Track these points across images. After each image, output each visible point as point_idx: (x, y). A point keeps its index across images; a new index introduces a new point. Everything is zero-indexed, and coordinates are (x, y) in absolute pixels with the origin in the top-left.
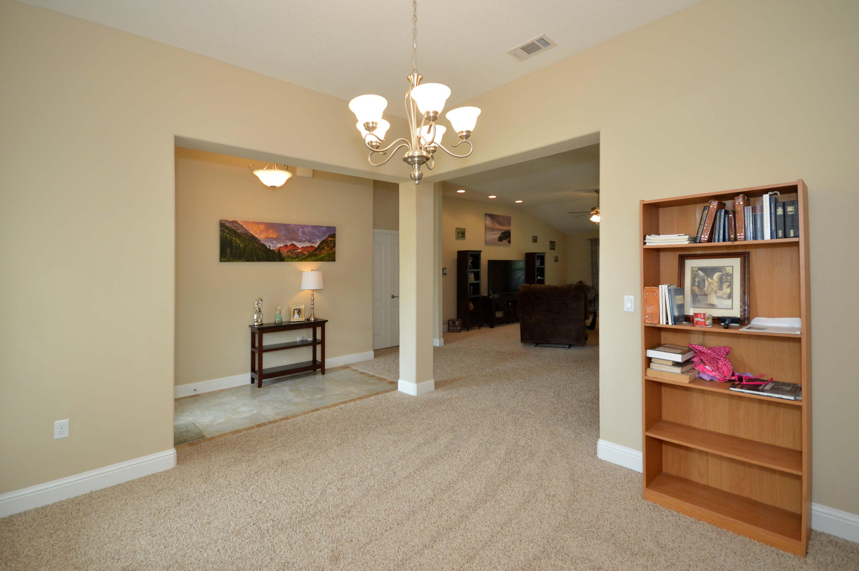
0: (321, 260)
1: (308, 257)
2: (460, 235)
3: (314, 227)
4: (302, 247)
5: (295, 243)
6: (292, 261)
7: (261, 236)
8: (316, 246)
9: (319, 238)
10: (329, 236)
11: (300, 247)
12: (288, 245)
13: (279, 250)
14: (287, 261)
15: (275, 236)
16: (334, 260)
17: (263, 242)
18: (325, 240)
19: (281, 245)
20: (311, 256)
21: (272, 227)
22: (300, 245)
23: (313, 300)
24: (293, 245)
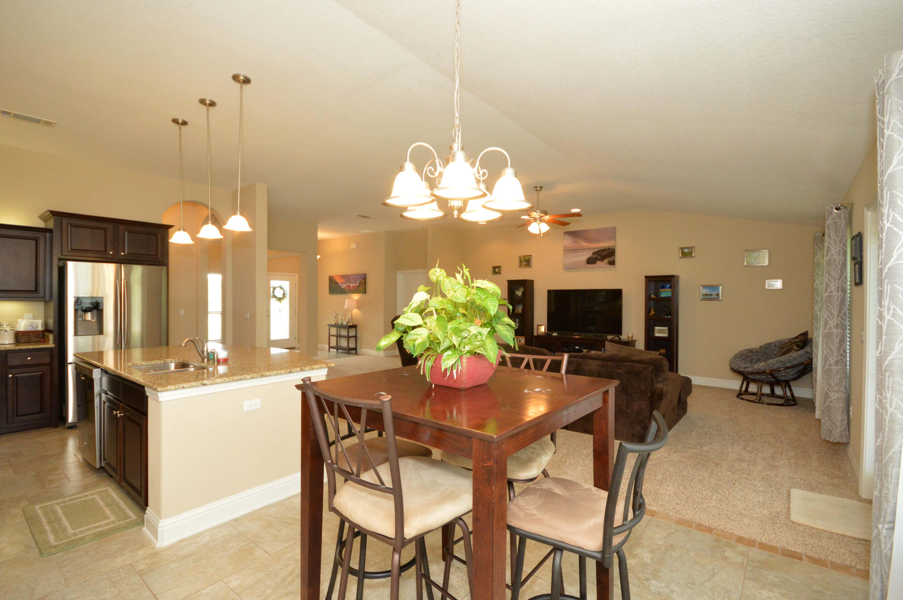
0: (359, 293)
2: (525, 263)
3: (357, 275)
6: (348, 294)
7: (339, 282)
8: (357, 285)
9: (359, 280)
10: (362, 279)
13: (345, 289)
15: (343, 281)
16: (365, 293)
17: (340, 284)
18: (361, 281)
19: (345, 286)
20: (355, 290)
21: (343, 277)
22: (351, 285)
23: (352, 314)
24: (349, 285)
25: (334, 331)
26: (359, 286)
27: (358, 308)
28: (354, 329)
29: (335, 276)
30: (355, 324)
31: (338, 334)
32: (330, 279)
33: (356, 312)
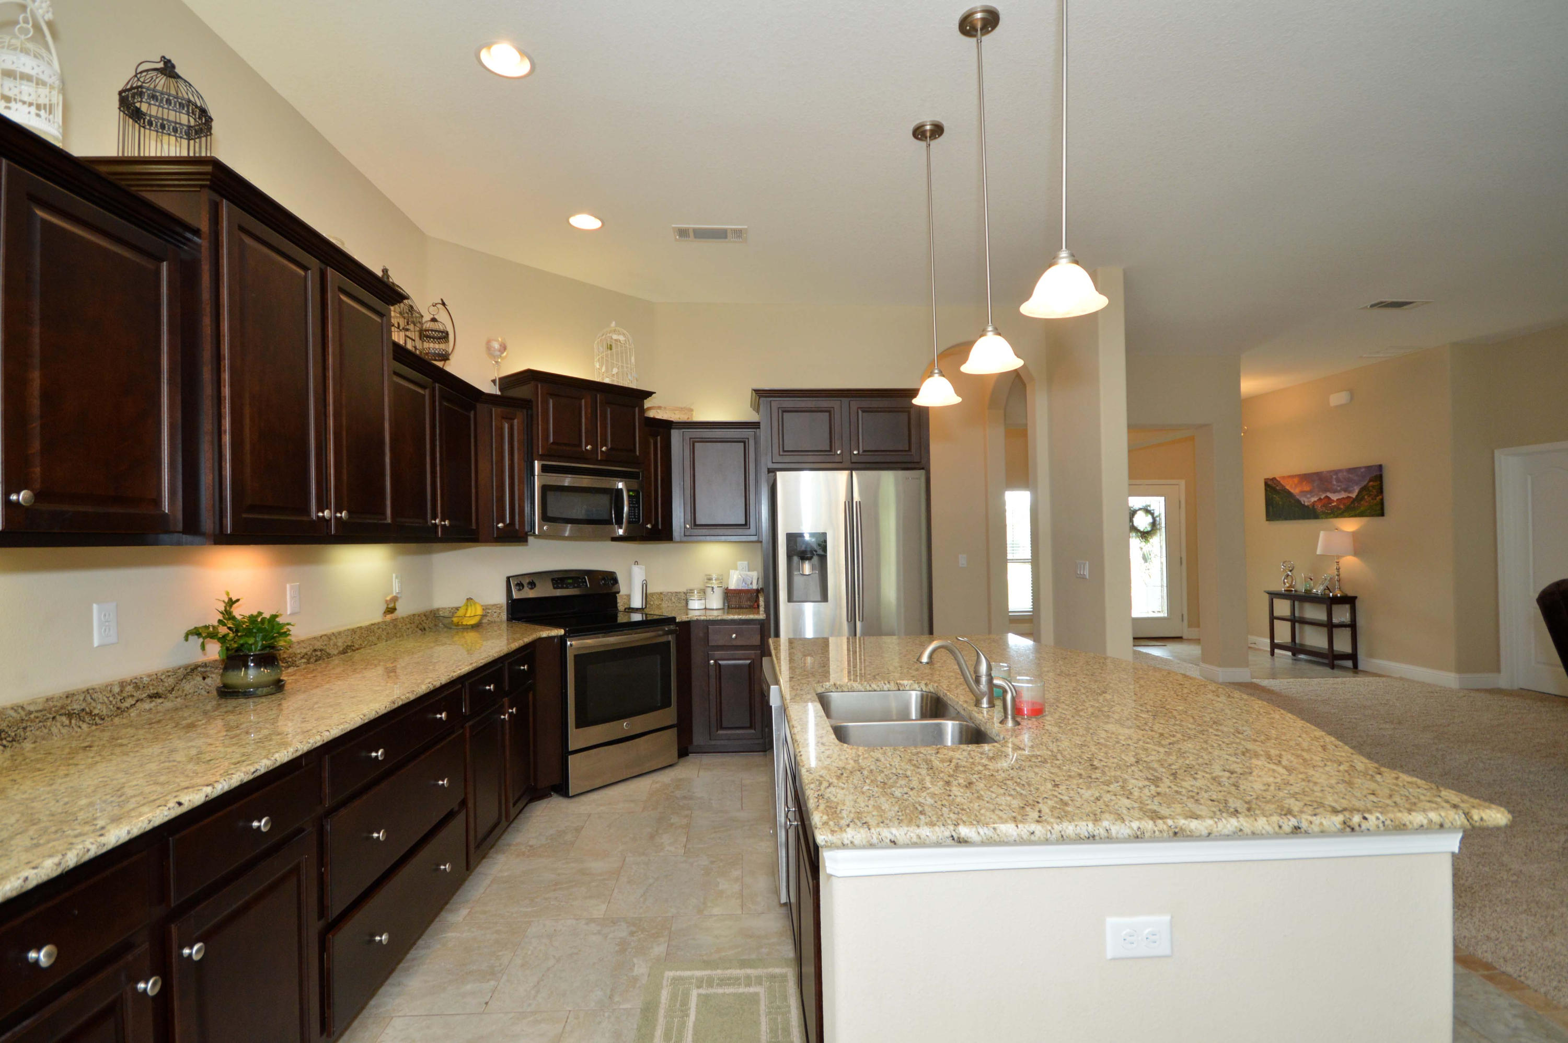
0: (1361, 515)
1: (1343, 512)
3: (1351, 470)
4: (1338, 500)
5: (1329, 494)
6: (1326, 518)
7: (1295, 491)
8: (1354, 495)
9: (1357, 484)
10: (1370, 480)
11: (1335, 499)
12: (1322, 497)
13: (1313, 506)
14: (1322, 518)
15: (1308, 489)
16: (1382, 514)
17: (1298, 497)
18: (1365, 486)
19: (1314, 499)
20: (1349, 509)
21: (1305, 478)
22: (1334, 497)
23: (1338, 569)
24: (1327, 497)
25: (1283, 608)
26: (1359, 498)
27: (1356, 553)
28: (1348, 607)
29: (1284, 478)
30: (1350, 593)
31: (1297, 614)
32: (1266, 484)
33: (1350, 563)
